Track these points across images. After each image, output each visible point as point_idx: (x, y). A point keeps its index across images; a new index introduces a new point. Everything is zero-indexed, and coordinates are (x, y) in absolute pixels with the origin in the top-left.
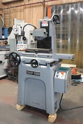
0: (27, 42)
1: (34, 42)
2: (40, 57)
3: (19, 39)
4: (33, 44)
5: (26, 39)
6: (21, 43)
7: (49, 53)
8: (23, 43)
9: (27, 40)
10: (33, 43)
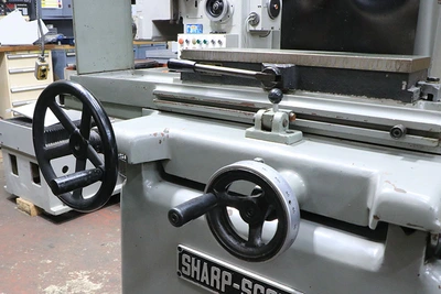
0: (231, 26)
1: (266, 23)
2: (308, 134)
3: (188, 11)
4: (263, 34)
5: (221, 8)
6: (201, 27)
7: (406, 98)
8: (207, 28)
9: (228, 15)
10: (259, 28)
